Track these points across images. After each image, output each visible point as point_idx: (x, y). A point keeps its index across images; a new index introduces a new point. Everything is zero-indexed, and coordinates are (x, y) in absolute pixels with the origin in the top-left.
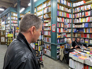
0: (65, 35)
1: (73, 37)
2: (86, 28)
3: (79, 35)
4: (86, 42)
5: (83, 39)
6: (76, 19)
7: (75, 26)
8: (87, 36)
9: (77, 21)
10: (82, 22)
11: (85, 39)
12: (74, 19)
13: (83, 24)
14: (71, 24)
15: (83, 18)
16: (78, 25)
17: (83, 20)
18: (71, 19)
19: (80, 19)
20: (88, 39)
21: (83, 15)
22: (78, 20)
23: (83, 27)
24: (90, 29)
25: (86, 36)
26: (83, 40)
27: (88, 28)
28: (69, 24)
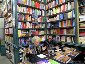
0: (34, 33)
1: (48, 35)
2: (62, 21)
3: (55, 31)
4: (62, 40)
5: (59, 36)
6: (49, 10)
7: (49, 19)
8: (64, 32)
9: (51, 13)
10: (56, 13)
11: (61, 36)
12: (47, 10)
13: (58, 15)
14: (43, 17)
15: (57, 8)
16: (53, 18)
17: (57, 11)
18: (44, 10)
19: (54, 9)
20: (64, 36)
21: (57, 3)
22: (51, 11)
23: (58, 19)
24: (66, 21)
25: (62, 32)
26: (59, 38)
27: (64, 20)
28: (40, 18)
